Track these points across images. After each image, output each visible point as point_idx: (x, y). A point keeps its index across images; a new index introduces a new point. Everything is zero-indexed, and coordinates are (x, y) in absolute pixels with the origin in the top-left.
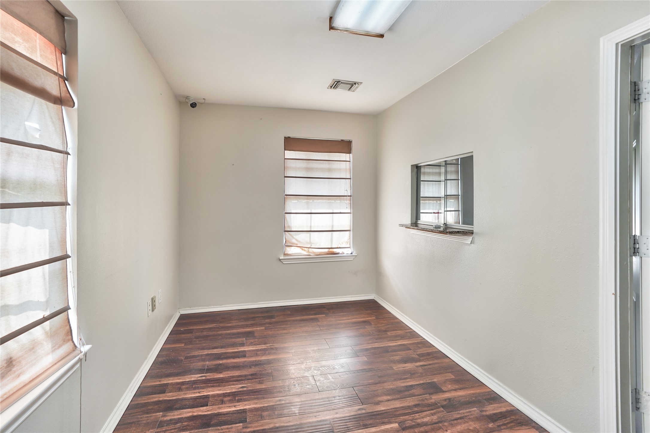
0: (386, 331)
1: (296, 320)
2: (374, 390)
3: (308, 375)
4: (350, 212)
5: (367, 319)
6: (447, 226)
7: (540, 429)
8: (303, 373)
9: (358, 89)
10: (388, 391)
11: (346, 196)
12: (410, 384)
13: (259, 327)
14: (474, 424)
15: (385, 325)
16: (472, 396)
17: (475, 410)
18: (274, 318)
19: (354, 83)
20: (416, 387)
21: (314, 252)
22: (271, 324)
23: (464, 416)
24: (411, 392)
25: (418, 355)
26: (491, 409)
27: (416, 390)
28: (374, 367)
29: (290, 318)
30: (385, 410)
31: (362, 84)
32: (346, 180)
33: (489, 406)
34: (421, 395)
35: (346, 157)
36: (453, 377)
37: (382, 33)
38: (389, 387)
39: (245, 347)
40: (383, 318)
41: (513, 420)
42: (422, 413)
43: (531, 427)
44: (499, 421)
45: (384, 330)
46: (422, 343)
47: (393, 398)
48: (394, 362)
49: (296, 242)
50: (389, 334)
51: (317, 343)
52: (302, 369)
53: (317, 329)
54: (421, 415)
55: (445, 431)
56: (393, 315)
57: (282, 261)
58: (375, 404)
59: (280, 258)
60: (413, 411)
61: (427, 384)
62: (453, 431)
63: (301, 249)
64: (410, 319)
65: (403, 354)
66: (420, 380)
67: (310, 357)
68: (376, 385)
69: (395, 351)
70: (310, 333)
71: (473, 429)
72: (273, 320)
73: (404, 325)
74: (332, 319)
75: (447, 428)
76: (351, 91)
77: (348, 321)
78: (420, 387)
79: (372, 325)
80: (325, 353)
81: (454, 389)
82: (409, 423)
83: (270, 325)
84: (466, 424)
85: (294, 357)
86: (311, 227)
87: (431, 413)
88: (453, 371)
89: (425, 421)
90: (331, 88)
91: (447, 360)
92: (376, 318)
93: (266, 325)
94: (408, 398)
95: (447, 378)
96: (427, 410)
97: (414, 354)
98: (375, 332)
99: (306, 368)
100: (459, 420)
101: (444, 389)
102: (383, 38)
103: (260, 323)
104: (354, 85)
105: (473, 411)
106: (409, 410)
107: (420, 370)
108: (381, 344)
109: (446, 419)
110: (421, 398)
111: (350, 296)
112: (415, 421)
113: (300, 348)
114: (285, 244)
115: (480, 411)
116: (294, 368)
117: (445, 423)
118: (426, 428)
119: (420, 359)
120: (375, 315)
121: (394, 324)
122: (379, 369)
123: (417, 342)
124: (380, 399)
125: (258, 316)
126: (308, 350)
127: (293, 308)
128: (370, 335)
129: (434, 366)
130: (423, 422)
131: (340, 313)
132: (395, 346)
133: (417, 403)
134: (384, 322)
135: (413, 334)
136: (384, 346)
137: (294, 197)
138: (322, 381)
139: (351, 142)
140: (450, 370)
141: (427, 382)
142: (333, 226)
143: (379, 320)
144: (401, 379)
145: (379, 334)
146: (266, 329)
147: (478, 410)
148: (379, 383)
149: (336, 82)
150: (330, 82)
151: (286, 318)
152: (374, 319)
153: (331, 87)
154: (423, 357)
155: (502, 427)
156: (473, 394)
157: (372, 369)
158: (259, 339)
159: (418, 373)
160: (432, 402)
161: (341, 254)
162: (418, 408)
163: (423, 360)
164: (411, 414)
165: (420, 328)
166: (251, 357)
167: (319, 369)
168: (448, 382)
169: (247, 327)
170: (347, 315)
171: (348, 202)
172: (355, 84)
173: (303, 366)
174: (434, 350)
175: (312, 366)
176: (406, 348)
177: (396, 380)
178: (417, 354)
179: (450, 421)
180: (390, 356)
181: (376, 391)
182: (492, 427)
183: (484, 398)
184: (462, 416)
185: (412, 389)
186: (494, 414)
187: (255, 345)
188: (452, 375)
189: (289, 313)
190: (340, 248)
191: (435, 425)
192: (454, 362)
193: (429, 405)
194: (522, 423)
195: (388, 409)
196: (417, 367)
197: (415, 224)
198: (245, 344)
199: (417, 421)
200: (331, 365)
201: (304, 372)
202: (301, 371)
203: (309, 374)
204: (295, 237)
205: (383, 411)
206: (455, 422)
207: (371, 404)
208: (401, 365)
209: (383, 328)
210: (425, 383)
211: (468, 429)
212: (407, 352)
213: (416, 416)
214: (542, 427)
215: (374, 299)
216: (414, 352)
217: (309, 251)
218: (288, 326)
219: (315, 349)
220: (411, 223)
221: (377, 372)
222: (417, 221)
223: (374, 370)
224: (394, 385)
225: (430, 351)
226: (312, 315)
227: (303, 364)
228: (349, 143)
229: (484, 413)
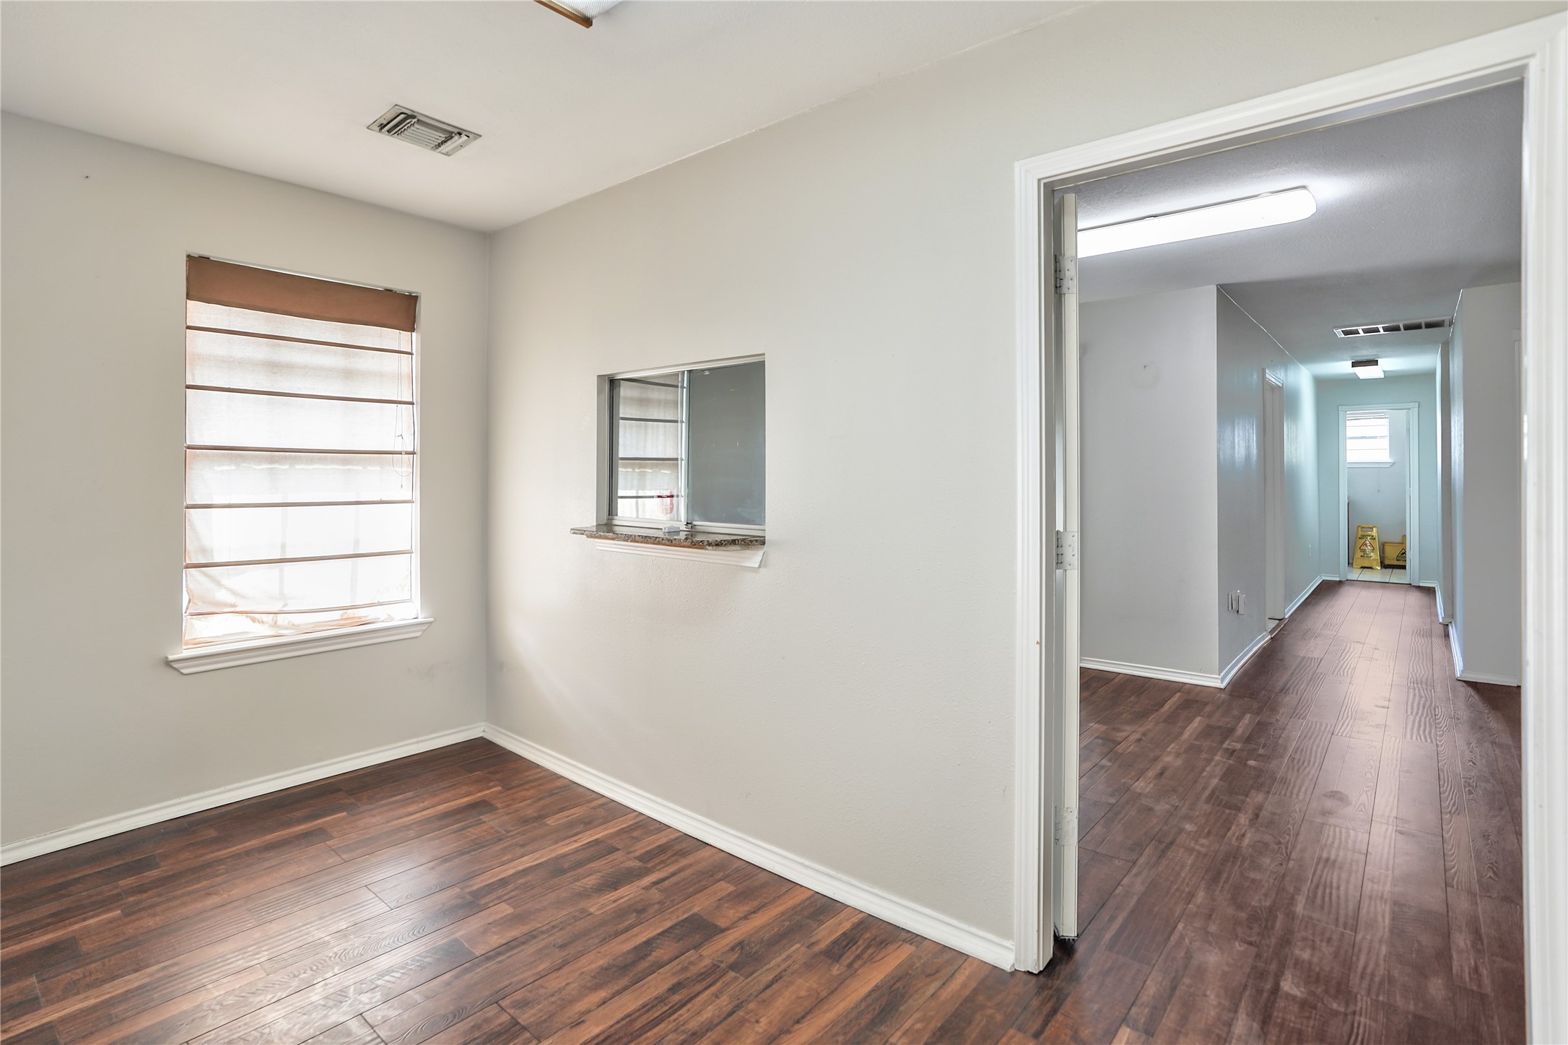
0: (540, 818)
1: (248, 853)
2: (560, 989)
3: (342, 1019)
4: (411, 499)
5: (481, 797)
6: (695, 528)
7: (915, 940)
8: (321, 1019)
9: (461, 153)
10: (594, 977)
11: (400, 453)
12: (644, 939)
13: (92, 917)
14: (806, 982)
15: (535, 802)
16: (783, 918)
17: (797, 950)
18: (157, 866)
19: (456, 131)
20: (659, 942)
21: (296, 624)
22: (145, 892)
23: (780, 973)
24: (650, 958)
25: (640, 858)
26: (827, 933)
27: (661, 949)
28: (539, 925)
29: (218, 850)
30: (603, 1032)
31: (479, 140)
32: (399, 405)
33: (821, 928)
34: (677, 957)
35: (399, 338)
36: (732, 888)
37: (589, 13)
38: (594, 966)
39: (42, 1011)
40: (522, 785)
41: (868, 941)
42: (693, 1001)
43: (901, 942)
44: (847, 954)
45: (535, 814)
46: (638, 827)
47: (614, 991)
48: (585, 894)
49: (230, 598)
50: (550, 821)
51: (344, 907)
52: (316, 1007)
53: (331, 861)
54: (692, 1007)
55: (756, 1025)
56: (547, 770)
57: (176, 665)
58: (571, 1027)
59: (171, 657)
60: (670, 1005)
61: (682, 924)
62: (772, 1015)
63: (249, 620)
64: (595, 772)
65: (603, 866)
66: (665, 920)
67: (330, 957)
68: (558, 974)
69: (580, 864)
70: (310, 881)
71: (807, 993)
72: (153, 874)
73: (581, 790)
74: (374, 821)
75: (756, 1015)
76: (440, 152)
77: (424, 813)
78: (669, 937)
79: (496, 809)
80: (381, 930)
81: (742, 915)
82: (671, 1040)
83: (144, 896)
84: (792, 989)
85: (271, 976)
86: (283, 547)
87: (712, 994)
88: (727, 873)
89: (706, 1020)
90: (382, 129)
91: (705, 853)
92: (502, 787)
93: (125, 901)
94: (650, 977)
95: (720, 895)
96: (702, 988)
97: (629, 859)
98: (511, 828)
99: (326, 998)
100: (774, 986)
101: (722, 923)
102: (587, 28)
103: (94, 899)
104: (456, 137)
105: (794, 952)
106: (662, 1007)
107: (655, 894)
108: (537, 855)
109: (749, 993)
110: (678, 964)
111: (415, 740)
112: (683, 1028)
113: (287, 940)
114: (187, 609)
115: (808, 947)
116: (283, 1013)
117: (749, 1005)
118: (713, 1037)
119: (646, 868)
120: (497, 780)
121: (556, 794)
122: (554, 927)
123: (628, 827)
124: (580, 1006)
125: (77, 876)
126: (316, 938)
127: (221, 816)
128: (501, 840)
129: (682, 875)
130: (703, 1023)
131: (395, 796)
132: (576, 851)
133: (674, 980)
134: (532, 792)
135: (613, 809)
136: (548, 860)
137: (223, 455)
138: (395, 1020)
139: (416, 298)
140: (721, 874)
141: (681, 919)
142: (357, 542)
143: (514, 791)
144: (617, 934)
145: (524, 828)
146: (127, 915)
147: (802, 945)
148: (565, 963)
149: (402, 116)
150: (382, 110)
151: (204, 854)
152: (501, 792)
153: (382, 127)
154: (651, 859)
155: (856, 966)
156: (783, 914)
157: (535, 933)
158: (106, 960)
159: (654, 904)
160: (705, 966)
161: (383, 621)
162: (681, 994)
163: (654, 867)
164: (670, 1016)
165: (627, 789)
166: (83, 1037)
167: (373, 986)
168: (726, 905)
169: (35, 930)
170: (416, 799)
171: (405, 469)
172: (460, 134)
173: (316, 995)
174: (673, 837)
175: (346, 984)
176: (603, 849)
177: (604, 941)
178: (635, 858)
179: (757, 996)
180: (571, 883)
181: (564, 988)
182: (839, 972)
183: (806, 913)
184: (776, 972)
185: (652, 951)
186: (835, 942)
187: (89, 986)
188: (729, 885)
189: (213, 833)
190: (380, 604)
191: (730, 1019)
192: (722, 854)
193: (702, 976)
194: (885, 940)
195: (612, 1026)
196: (646, 888)
197: (607, 526)
198: (42, 1000)
199: (687, 1027)
200: (409, 961)
201: (324, 1012)
202: (314, 1015)
203: (345, 1014)
204: (224, 581)
205: (597, 1036)
206: (769, 992)
207: (561, 1029)
208: (607, 897)
209: (531, 812)
210: (676, 924)
211: (799, 998)
212: (611, 859)
213: (681, 1016)
214: (917, 935)
215: (482, 738)
216: (627, 853)
217: (276, 623)
218: (219, 879)
219: (343, 925)
220: (598, 525)
221: (551, 935)
222: (613, 519)
223: (542, 932)
224: (606, 956)
225: (664, 840)
226: (300, 821)
227: (314, 989)
228: (412, 300)
229: (816, 949)
